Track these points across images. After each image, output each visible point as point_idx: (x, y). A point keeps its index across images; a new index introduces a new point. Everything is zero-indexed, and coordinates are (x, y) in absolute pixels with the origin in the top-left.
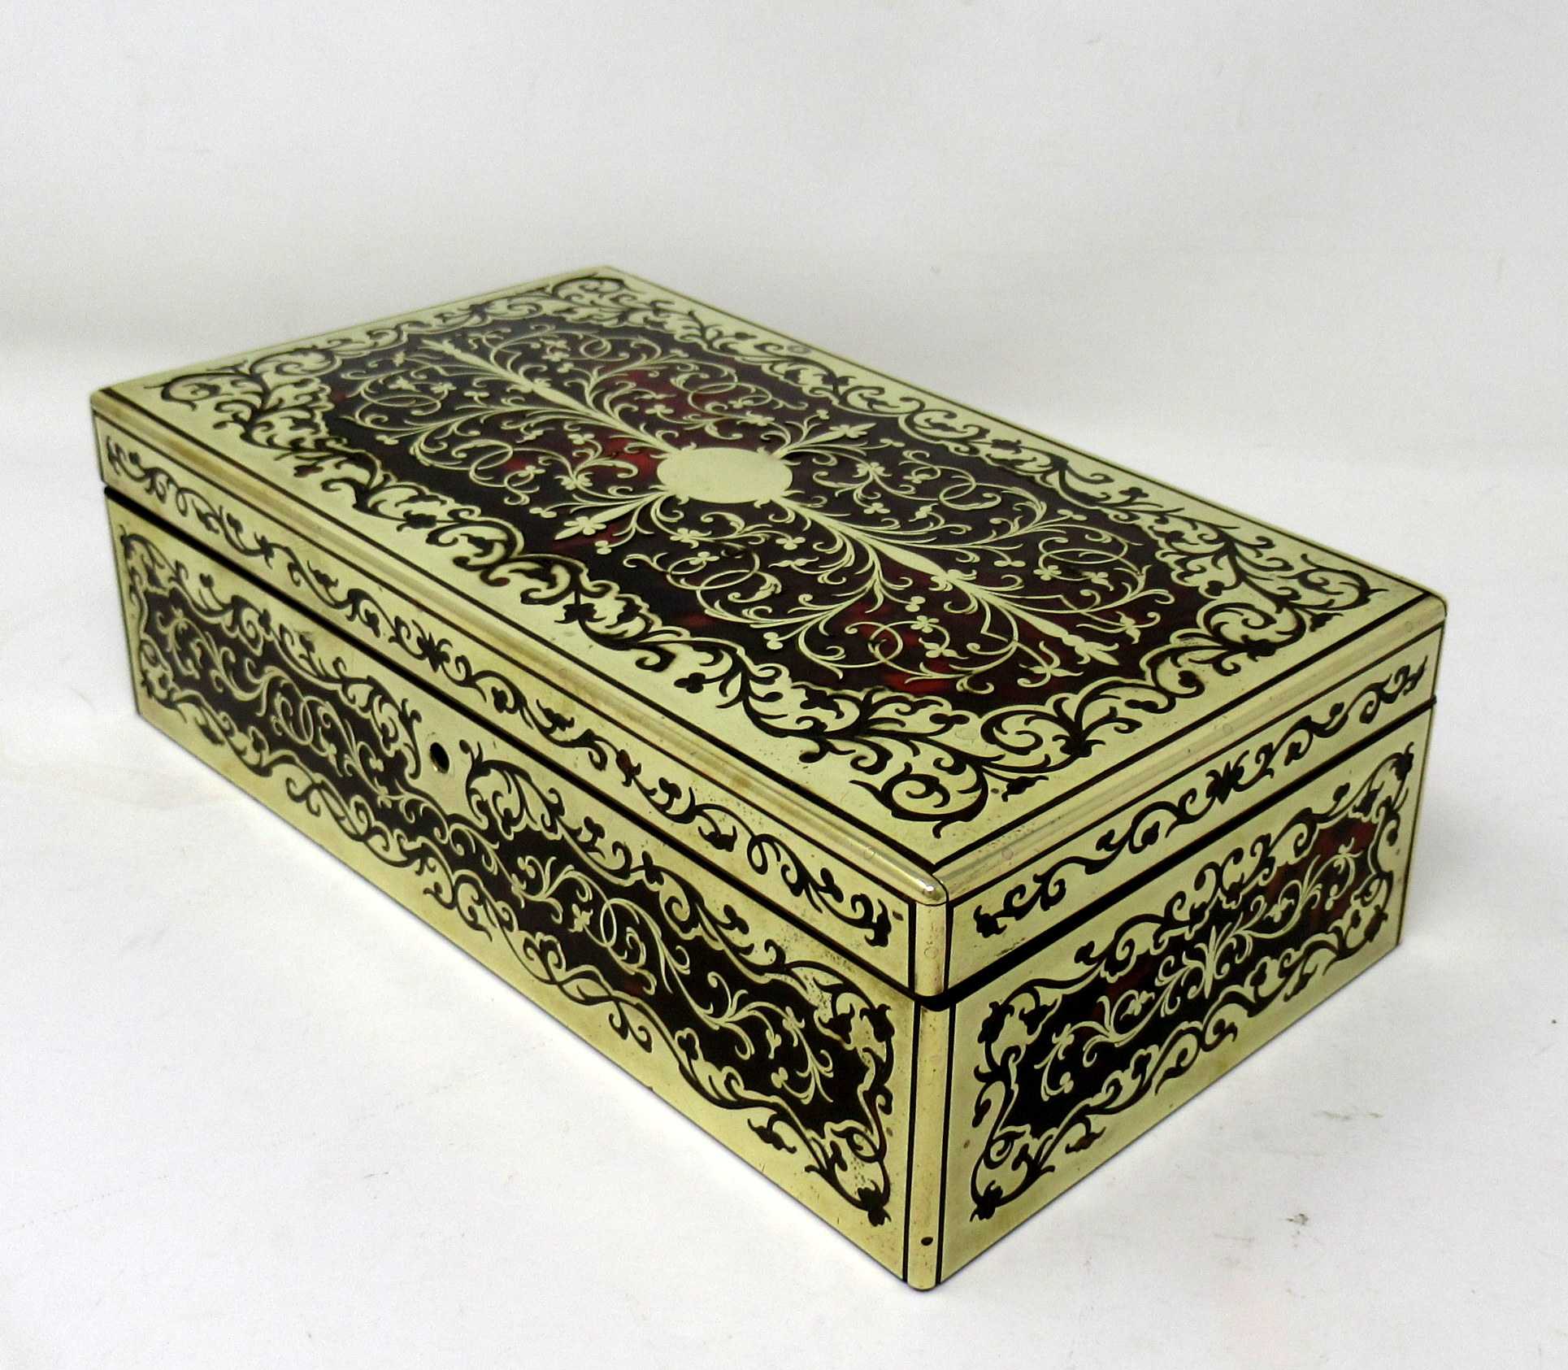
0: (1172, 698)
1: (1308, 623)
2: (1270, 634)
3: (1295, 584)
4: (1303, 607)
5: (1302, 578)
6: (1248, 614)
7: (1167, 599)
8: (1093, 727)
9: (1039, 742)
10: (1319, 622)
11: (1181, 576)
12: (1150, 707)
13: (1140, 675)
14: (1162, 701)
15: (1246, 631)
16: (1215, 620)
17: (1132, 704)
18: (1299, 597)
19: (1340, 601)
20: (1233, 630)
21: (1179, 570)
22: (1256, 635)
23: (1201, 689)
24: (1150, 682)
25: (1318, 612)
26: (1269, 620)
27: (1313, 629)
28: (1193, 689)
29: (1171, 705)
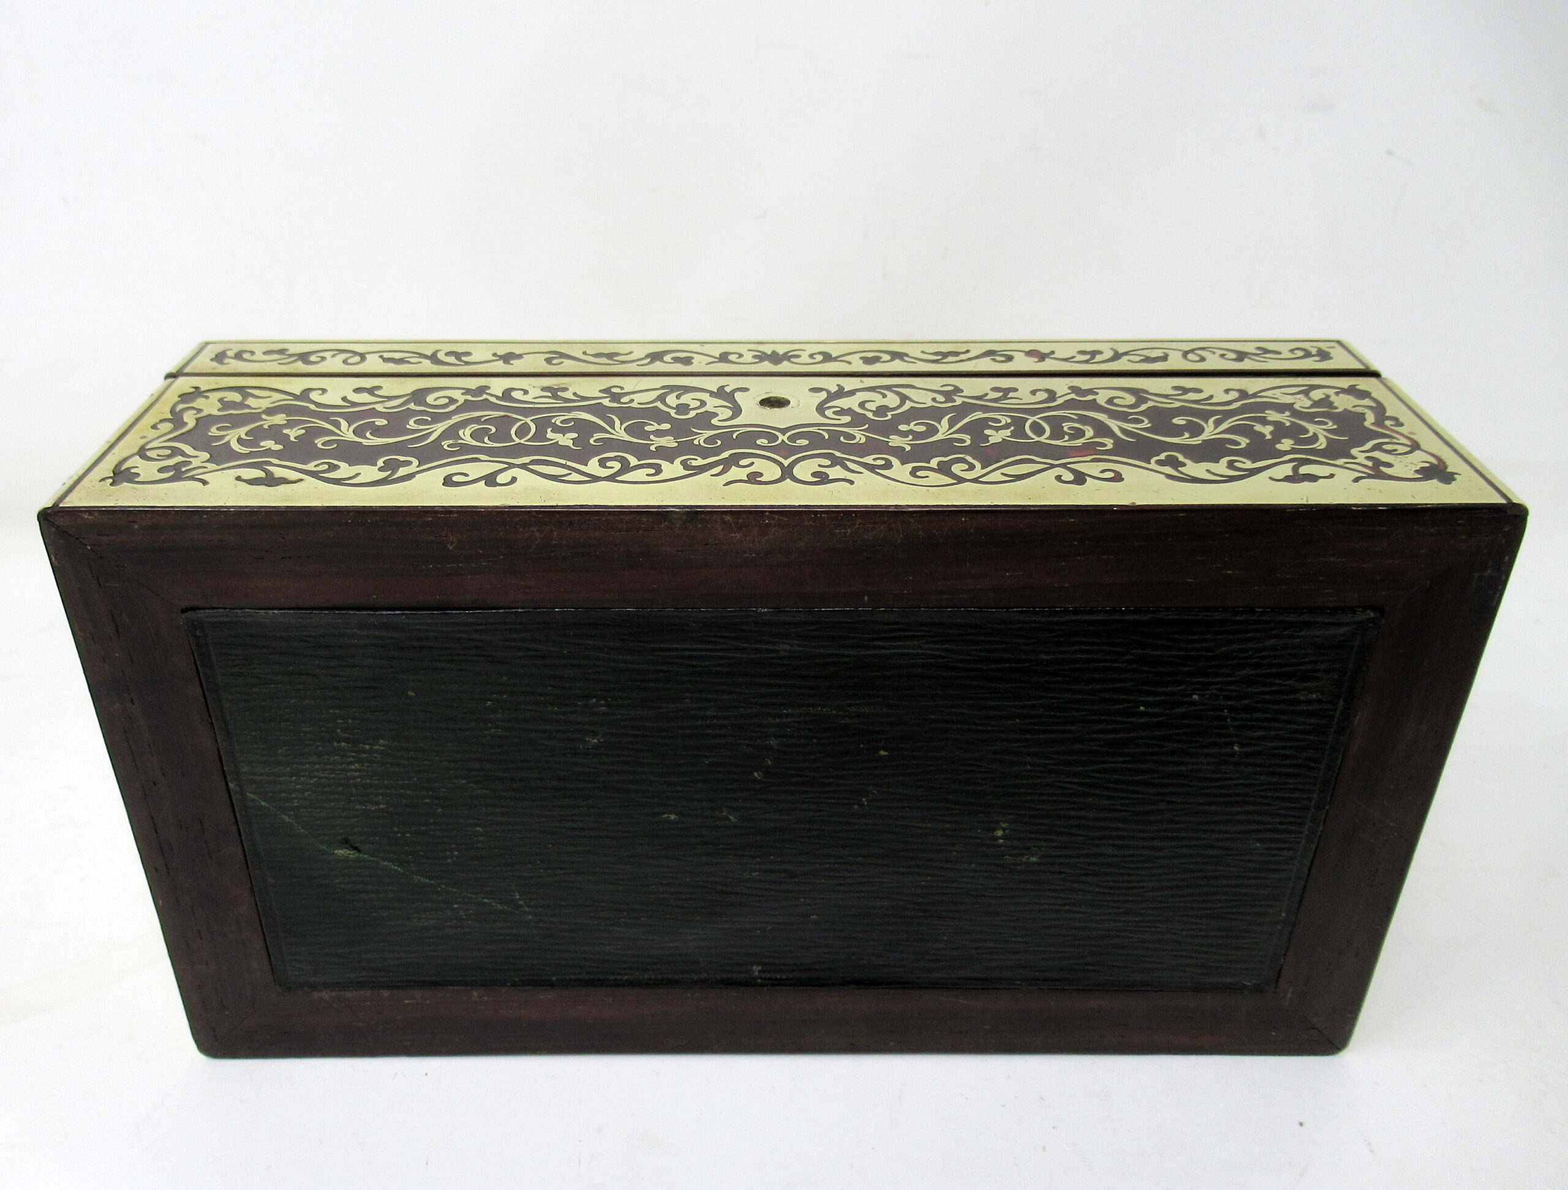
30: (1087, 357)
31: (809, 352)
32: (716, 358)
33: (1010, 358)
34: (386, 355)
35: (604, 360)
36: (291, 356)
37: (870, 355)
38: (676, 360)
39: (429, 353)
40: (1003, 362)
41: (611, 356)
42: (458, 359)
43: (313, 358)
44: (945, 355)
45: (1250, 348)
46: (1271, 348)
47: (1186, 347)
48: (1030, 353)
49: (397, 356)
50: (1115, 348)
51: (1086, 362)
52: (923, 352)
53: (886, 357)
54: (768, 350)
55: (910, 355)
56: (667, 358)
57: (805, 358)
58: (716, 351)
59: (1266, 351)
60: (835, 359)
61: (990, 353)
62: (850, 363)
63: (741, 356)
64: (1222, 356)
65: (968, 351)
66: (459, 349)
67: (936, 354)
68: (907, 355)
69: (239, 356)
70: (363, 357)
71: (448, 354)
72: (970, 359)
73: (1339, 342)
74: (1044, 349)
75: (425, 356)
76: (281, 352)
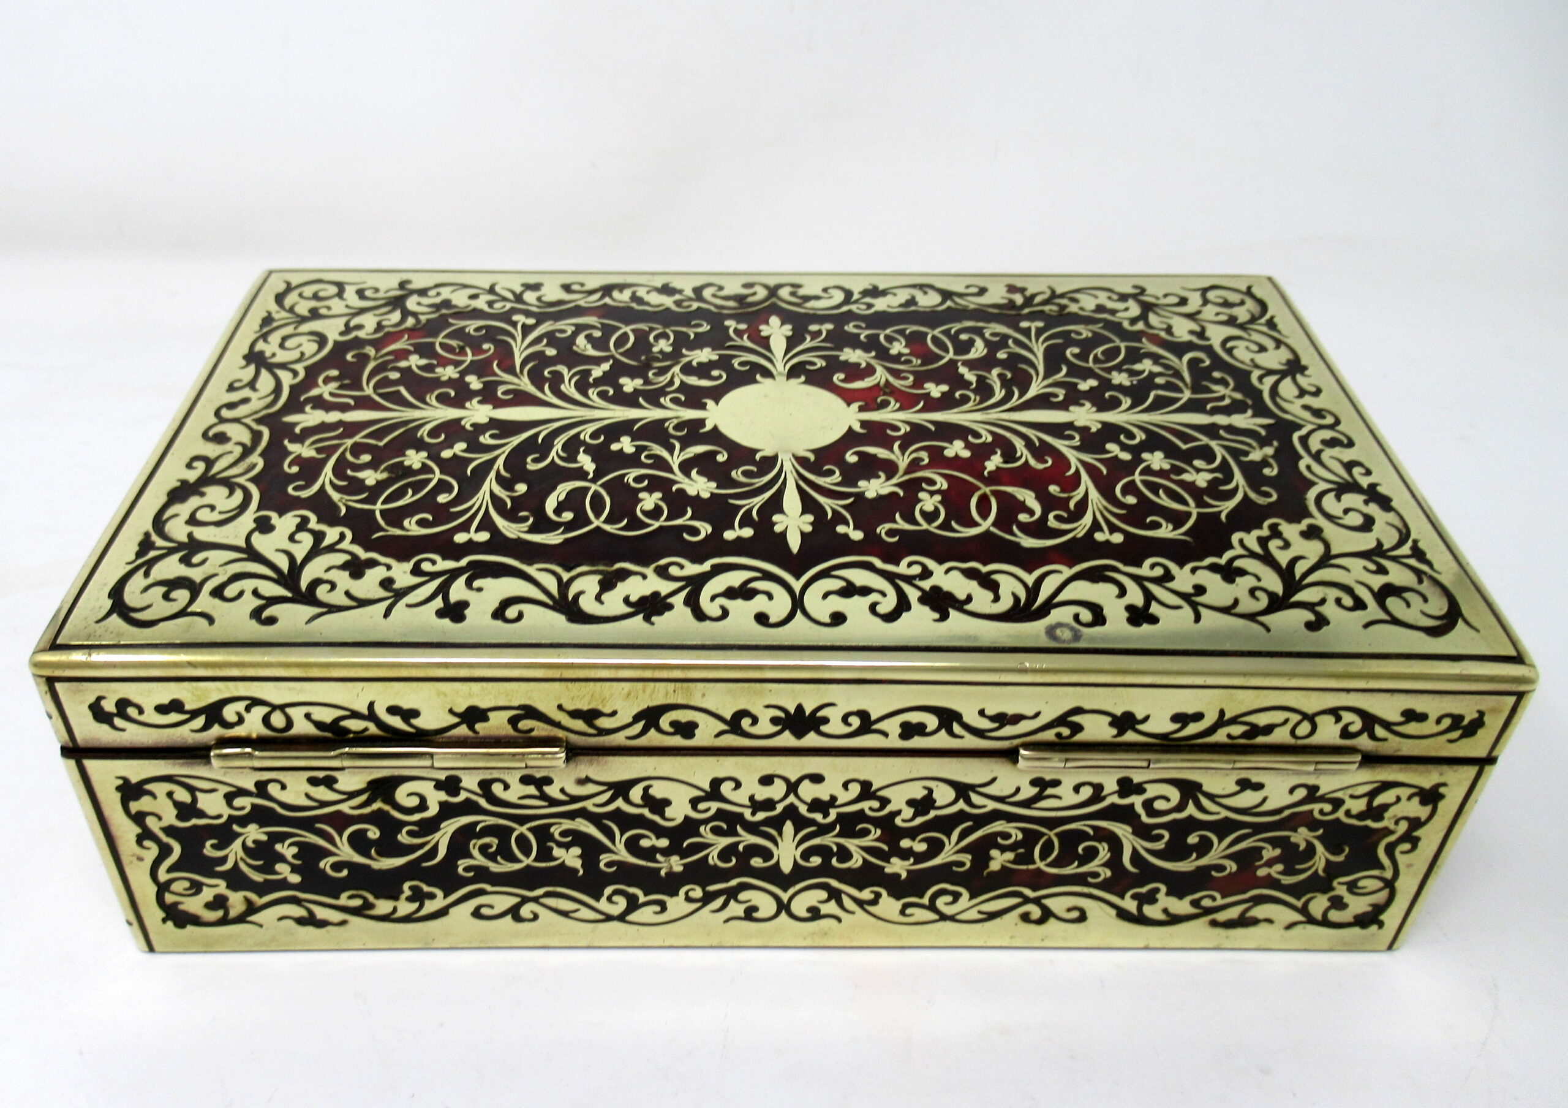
0: (222, 420)
1: (155, 538)
2: (183, 510)
3: (196, 575)
4: (171, 551)
5: (195, 589)
6: (215, 517)
7: (295, 489)
8: (257, 374)
9: (282, 346)
10: (146, 545)
11: (305, 520)
12: (231, 406)
13: (259, 421)
14: (225, 413)
15: (206, 500)
16: (239, 496)
17: (245, 401)
18: (181, 560)
19: (138, 581)
20: (215, 494)
21: (313, 524)
22: (194, 502)
23: (205, 435)
24: (248, 421)
25: (152, 554)
26: (192, 521)
27: (147, 535)
28: (211, 433)
29: (217, 413)
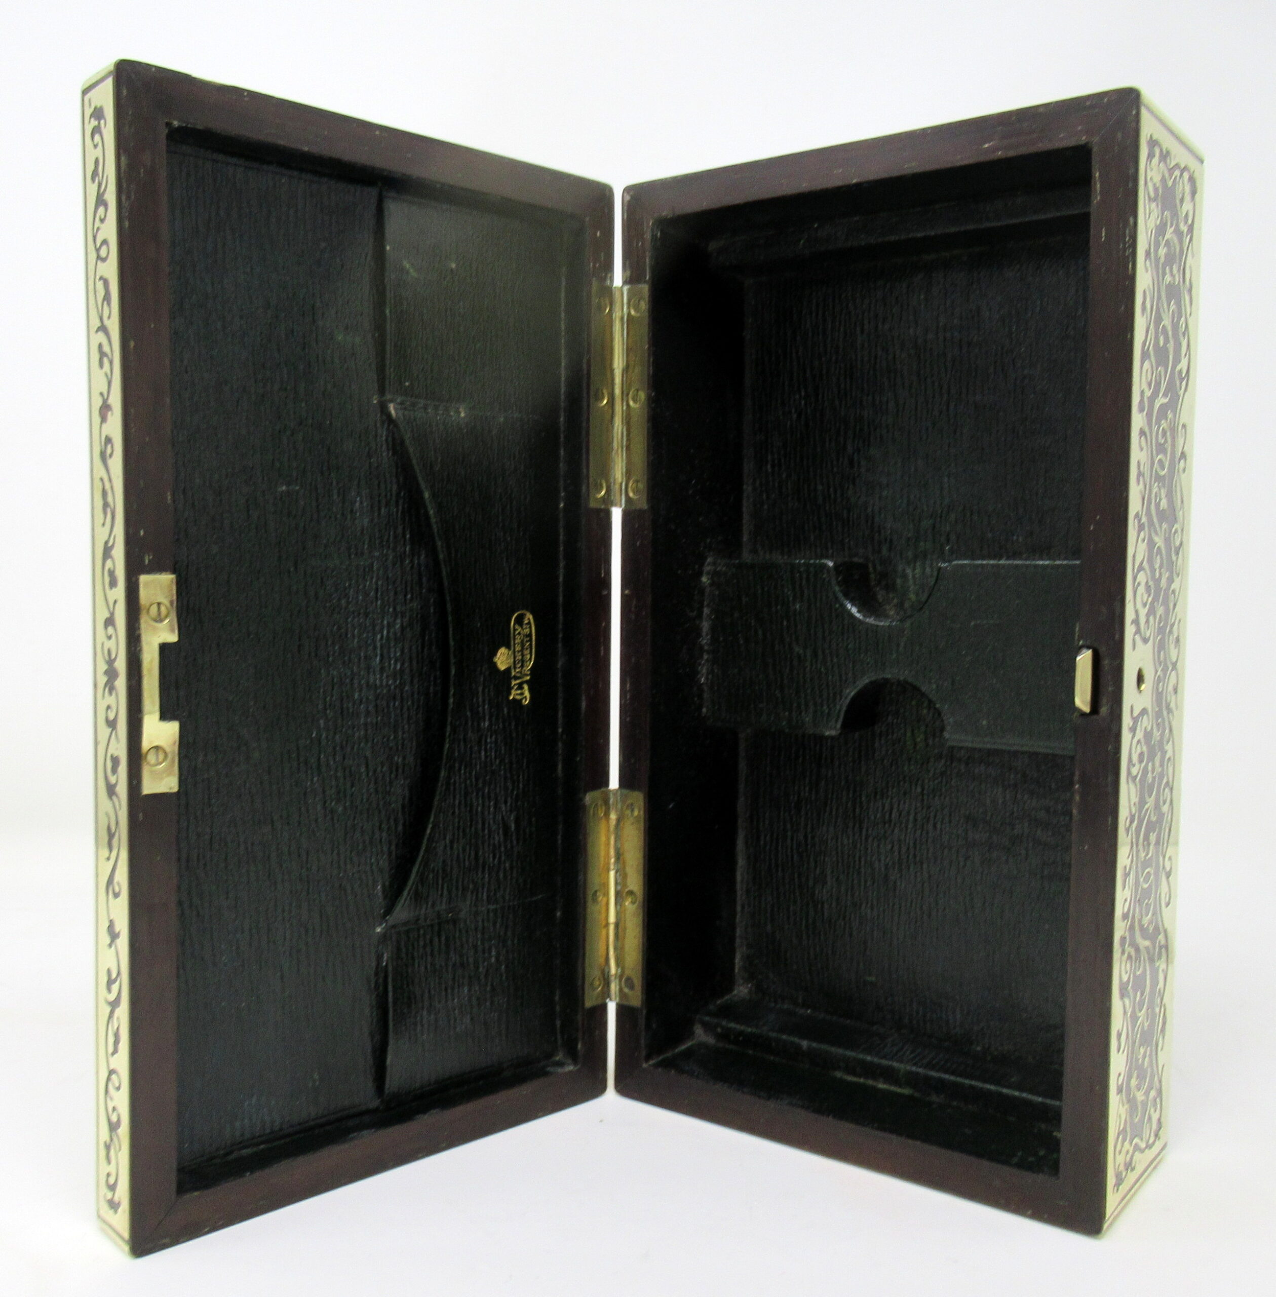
30: (105, 360)
31: (105, 639)
32: (111, 733)
33: (108, 440)
34: (111, 1049)
35: (115, 841)
36: (111, 1140)
37: (107, 579)
38: (114, 770)
39: (108, 1009)
40: (112, 447)
41: (111, 836)
42: (115, 981)
43: (114, 1118)
44: (106, 505)
45: (93, 189)
46: (92, 167)
47: (93, 256)
48: (104, 419)
49: (111, 1040)
50: (96, 329)
51: (111, 362)
52: (103, 525)
53: (109, 564)
54: (103, 680)
55: (106, 538)
56: (113, 780)
57: (111, 644)
58: (104, 731)
59: (95, 174)
60: (112, 614)
61: (104, 457)
62: (115, 602)
63: (109, 707)
64: (102, 221)
65: (102, 480)
66: (104, 979)
67: (105, 513)
68: (106, 543)
69: (112, 1188)
70: (111, 1072)
71: (109, 990)
72: (110, 480)
73: (85, 92)
74: (98, 402)
75: (112, 1013)
76: (108, 1147)
